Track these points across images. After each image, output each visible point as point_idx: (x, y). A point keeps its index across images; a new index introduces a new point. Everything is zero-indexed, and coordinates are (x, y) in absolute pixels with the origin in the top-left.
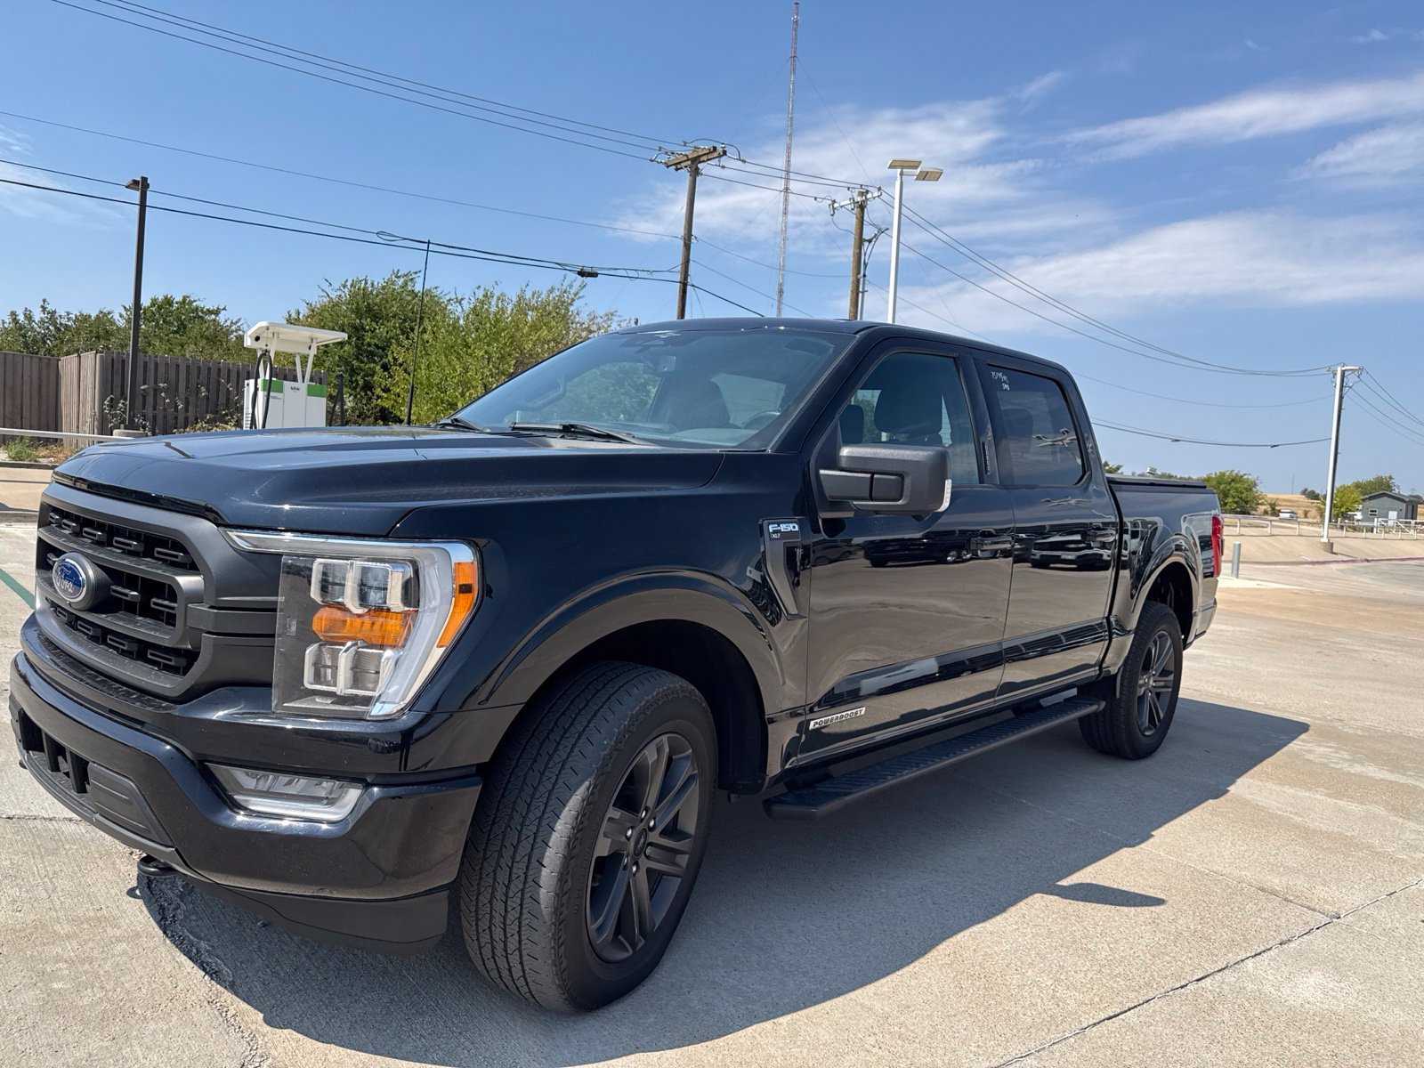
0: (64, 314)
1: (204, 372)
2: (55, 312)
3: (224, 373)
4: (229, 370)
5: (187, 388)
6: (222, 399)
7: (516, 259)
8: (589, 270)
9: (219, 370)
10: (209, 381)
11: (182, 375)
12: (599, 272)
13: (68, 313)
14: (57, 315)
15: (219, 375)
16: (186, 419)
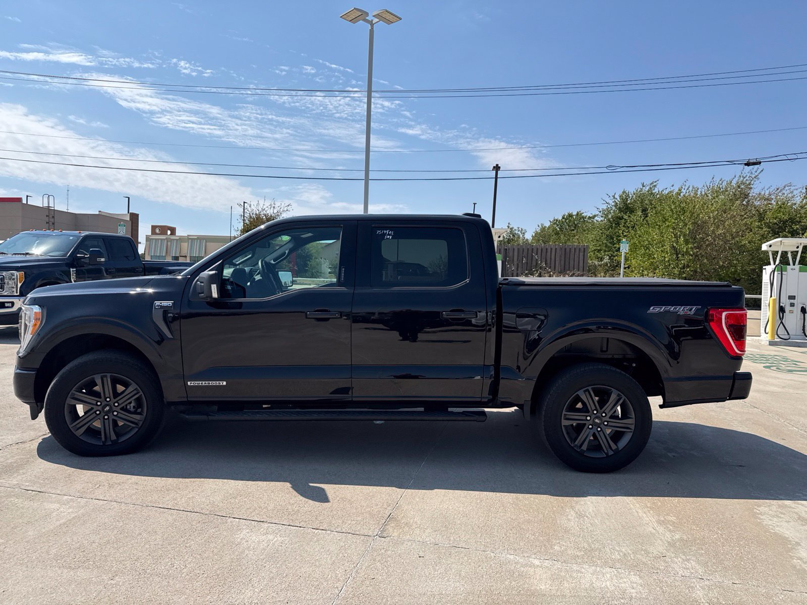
0: (516, 228)
1: (526, 251)
2: (513, 228)
3: (535, 250)
4: (537, 249)
5: (518, 259)
6: (534, 263)
7: (696, 165)
8: (755, 161)
9: (533, 249)
10: (528, 256)
11: (516, 254)
12: (761, 161)
13: (518, 228)
14: (514, 230)
15: (532, 252)
16: (517, 274)
